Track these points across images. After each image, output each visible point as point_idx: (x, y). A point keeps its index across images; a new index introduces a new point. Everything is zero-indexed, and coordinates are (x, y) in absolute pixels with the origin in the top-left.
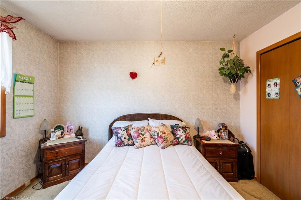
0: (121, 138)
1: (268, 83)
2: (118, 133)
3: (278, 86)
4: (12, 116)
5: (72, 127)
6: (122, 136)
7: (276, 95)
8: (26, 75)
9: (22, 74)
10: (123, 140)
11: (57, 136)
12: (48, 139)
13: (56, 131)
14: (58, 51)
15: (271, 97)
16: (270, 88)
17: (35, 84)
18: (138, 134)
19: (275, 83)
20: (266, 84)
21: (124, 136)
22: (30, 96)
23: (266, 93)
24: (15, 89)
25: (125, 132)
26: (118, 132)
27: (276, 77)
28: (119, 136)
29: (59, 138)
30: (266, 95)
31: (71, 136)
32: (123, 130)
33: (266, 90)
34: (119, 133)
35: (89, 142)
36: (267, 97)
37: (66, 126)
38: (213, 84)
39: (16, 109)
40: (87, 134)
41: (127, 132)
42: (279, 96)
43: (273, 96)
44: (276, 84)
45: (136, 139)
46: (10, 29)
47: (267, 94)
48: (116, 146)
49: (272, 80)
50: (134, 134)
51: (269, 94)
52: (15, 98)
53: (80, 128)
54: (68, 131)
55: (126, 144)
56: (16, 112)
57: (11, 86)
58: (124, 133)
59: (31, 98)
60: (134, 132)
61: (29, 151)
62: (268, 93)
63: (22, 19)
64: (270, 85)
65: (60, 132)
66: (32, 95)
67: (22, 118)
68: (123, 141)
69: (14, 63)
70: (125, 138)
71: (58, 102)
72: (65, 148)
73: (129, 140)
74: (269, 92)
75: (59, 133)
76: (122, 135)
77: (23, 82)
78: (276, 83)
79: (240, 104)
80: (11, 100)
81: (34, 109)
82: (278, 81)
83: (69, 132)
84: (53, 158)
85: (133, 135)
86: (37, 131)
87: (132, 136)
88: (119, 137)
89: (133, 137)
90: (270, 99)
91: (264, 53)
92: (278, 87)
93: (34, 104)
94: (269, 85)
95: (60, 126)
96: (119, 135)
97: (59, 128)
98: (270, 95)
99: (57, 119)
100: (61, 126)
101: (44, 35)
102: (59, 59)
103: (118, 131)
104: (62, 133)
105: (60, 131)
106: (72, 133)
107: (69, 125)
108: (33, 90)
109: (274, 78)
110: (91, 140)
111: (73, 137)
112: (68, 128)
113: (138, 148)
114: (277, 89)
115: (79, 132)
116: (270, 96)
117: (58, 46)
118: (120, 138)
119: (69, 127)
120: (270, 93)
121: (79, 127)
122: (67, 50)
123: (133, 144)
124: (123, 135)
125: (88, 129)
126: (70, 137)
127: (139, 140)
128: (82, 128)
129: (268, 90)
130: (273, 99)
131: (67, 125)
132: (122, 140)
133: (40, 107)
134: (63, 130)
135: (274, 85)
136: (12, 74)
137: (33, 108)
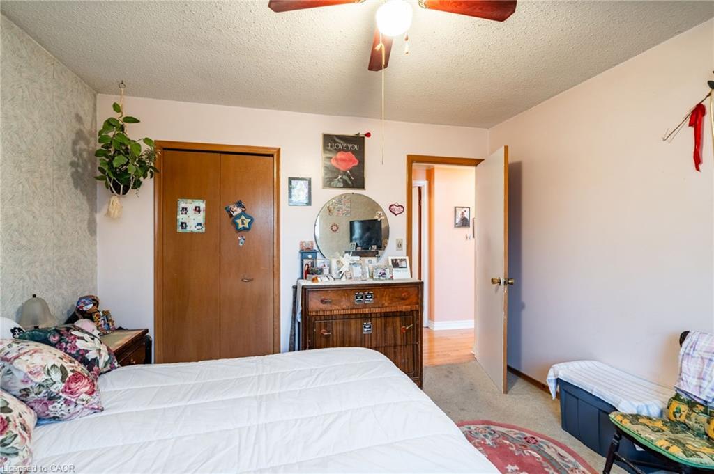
1: (182, 204)
3: (202, 212)
7: (198, 227)
15: (188, 230)
16: (186, 213)
19: (196, 207)
20: (177, 206)
23: (176, 223)
27: (199, 198)
30: (177, 225)
33: (178, 217)
36: (180, 230)
38: (55, 185)
42: (204, 229)
43: (192, 228)
44: (197, 209)
47: (179, 224)
49: (190, 201)
51: (184, 225)
62: (182, 223)
64: (186, 209)
74: (183, 221)
78: (199, 207)
79: (96, 244)
82: (202, 205)
90: (186, 233)
91: (169, 149)
92: (202, 214)
94: (183, 209)
98: (186, 226)
109: (195, 199)
114: (201, 218)
116: (185, 228)
120: (185, 223)
129: (181, 217)
130: (192, 234)
135: (195, 210)
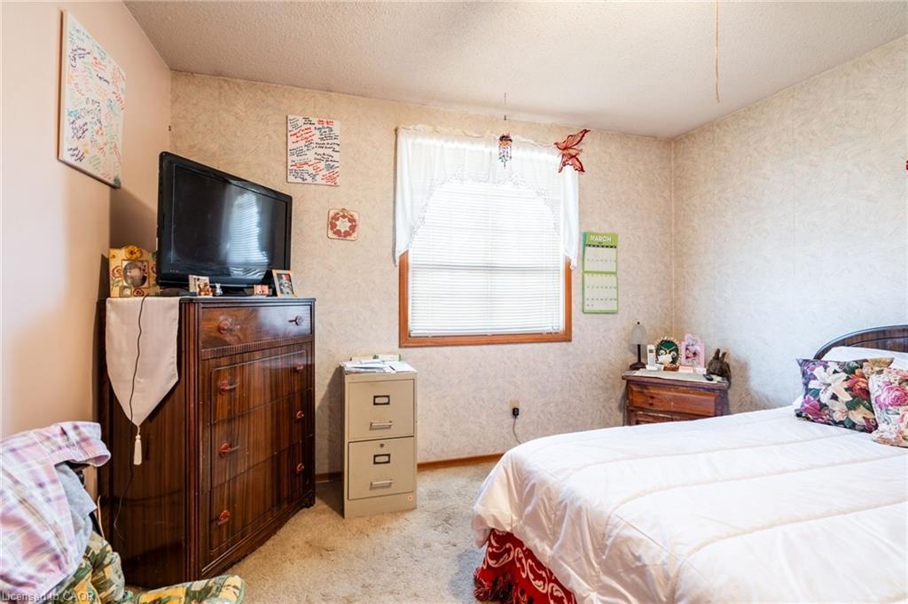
0: (818, 394)
2: (812, 377)
4: (581, 307)
5: (697, 348)
6: (824, 387)
8: (602, 232)
9: (595, 231)
10: (823, 401)
11: (662, 364)
12: (643, 366)
13: (662, 351)
14: (672, 163)
17: (619, 247)
18: (898, 393)
21: (830, 391)
22: (612, 273)
24: (586, 260)
25: (839, 378)
26: (812, 374)
28: (810, 386)
29: (665, 369)
31: (694, 371)
32: (830, 370)
34: (815, 378)
35: (751, 402)
37: (683, 343)
39: (586, 296)
40: (746, 379)
41: (848, 378)
45: (884, 408)
46: (574, 156)
48: (799, 415)
50: (880, 392)
52: (586, 275)
53: (720, 355)
54: (687, 358)
55: (838, 417)
56: (587, 302)
57: (579, 254)
58: (835, 381)
59: (612, 276)
60: (880, 384)
61: (610, 380)
63: (586, 131)
65: (670, 356)
66: (614, 270)
67: (597, 313)
68: (825, 405)
69: (582, 213)
70: (834, 397)
71: (673, 286)
72: (670, 391)
73: (851, 406)
75: (666, 358)
76: (824, 384)
77: (598, 246)
80: (580, 281)
81: (617, 299)
83: (689, 360)
84: (643, 406)
85: (877, 394)
86: (625, 344)
87: (873, 397)
88: (811, 389)
89: (873, 402)
93: (617, 288)
95: (669, 342)
96: (812, 385)
97: (667, 345)
99: (671, 328)
100: (672, 342)
101: (637, 139)
102: (675, 182)
103: (813, 370)
104: (674, 360)
105: (670, 353)
106: (699, 364)
107: (691, 343)
108: (616, 261)
110: (757, 397)
111: (698, 375)
112: (687, 349)
113: (885, 441)
115: (717, 365)
117: (673, 152)
118: (816, 393)
119: (690, 348)
121: (718, 351)
122: (691, 152)
123: (870, 427)
124: (830, 385)
125: (746, 364)
126: (692, 372)
127: (898, 416)
128: (724, 354)
131: (684, 341)
132: (819, 401)
133: (630, 295)
134: (678, 354)
136: (580, 233)
137: (615, 297)
